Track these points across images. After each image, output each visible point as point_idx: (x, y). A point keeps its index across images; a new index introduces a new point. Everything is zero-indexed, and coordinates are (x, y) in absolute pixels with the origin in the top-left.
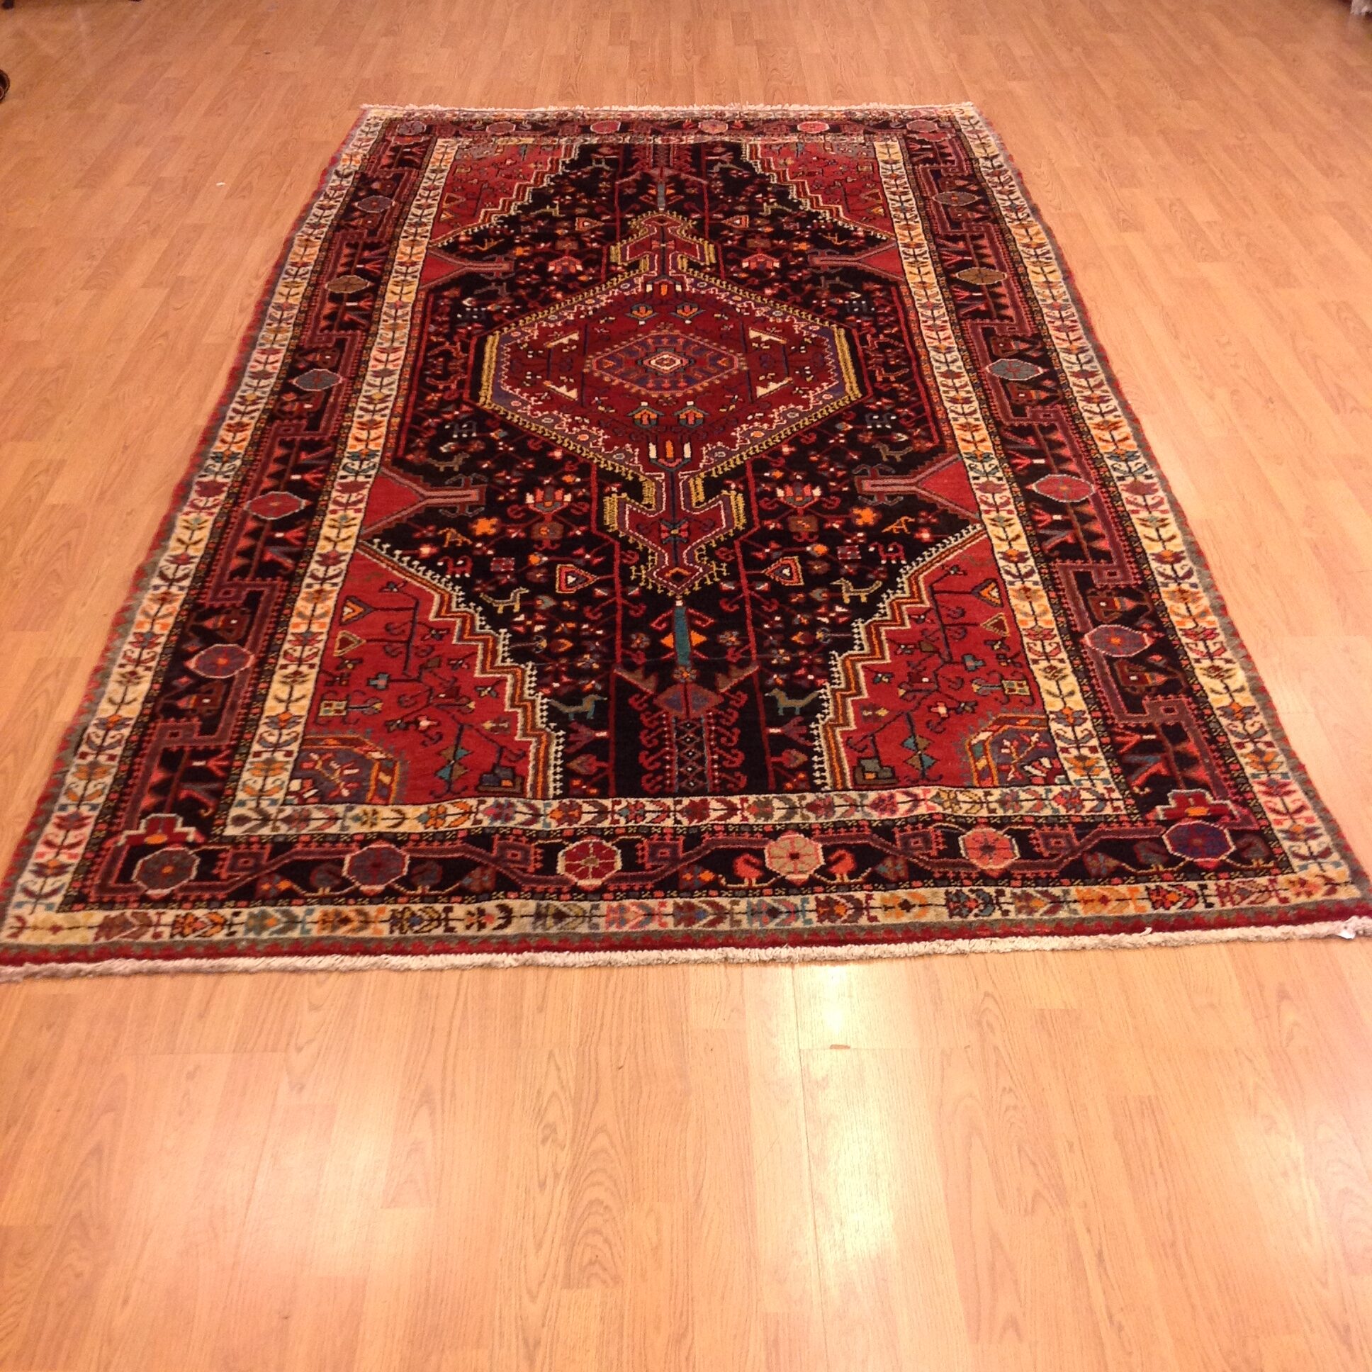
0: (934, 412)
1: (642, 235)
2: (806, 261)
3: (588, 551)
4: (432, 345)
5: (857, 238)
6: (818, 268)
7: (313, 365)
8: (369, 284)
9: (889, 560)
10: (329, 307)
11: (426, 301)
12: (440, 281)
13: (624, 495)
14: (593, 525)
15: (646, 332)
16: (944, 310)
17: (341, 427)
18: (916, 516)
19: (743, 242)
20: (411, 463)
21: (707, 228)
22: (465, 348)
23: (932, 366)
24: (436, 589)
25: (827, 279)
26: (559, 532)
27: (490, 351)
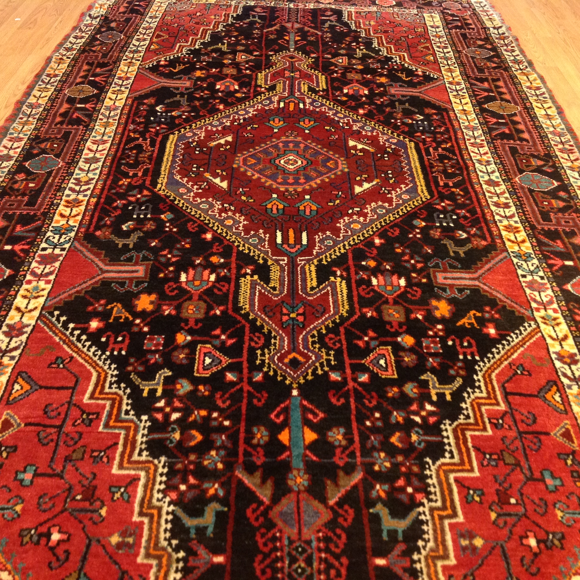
0: (484, 214)
1: (279, 66)
2: (385, 91)
3: (223, 332)
4: (130, 140)
5: (418, 76)
6: (394, 96)
7: (44, 151)
8: (96, 91)
9: (465, 355)
10: (66, 106)
11: (132, 106)
12: (142, 92)
13: (256, 277)
14: (230, 306)
15: (278, 138)
16: (480, 132)
17: (52, 204)
18: (481, 311)
19: (344, 75)
20: (97, 238)
21: (321, 65)
22: (153, 144)
23: (478, 175)
24: (95, 365)
25: (400, 104)
26: (203, 311)
27: (170, 147)
